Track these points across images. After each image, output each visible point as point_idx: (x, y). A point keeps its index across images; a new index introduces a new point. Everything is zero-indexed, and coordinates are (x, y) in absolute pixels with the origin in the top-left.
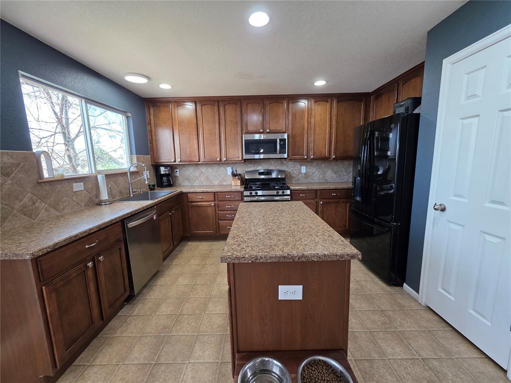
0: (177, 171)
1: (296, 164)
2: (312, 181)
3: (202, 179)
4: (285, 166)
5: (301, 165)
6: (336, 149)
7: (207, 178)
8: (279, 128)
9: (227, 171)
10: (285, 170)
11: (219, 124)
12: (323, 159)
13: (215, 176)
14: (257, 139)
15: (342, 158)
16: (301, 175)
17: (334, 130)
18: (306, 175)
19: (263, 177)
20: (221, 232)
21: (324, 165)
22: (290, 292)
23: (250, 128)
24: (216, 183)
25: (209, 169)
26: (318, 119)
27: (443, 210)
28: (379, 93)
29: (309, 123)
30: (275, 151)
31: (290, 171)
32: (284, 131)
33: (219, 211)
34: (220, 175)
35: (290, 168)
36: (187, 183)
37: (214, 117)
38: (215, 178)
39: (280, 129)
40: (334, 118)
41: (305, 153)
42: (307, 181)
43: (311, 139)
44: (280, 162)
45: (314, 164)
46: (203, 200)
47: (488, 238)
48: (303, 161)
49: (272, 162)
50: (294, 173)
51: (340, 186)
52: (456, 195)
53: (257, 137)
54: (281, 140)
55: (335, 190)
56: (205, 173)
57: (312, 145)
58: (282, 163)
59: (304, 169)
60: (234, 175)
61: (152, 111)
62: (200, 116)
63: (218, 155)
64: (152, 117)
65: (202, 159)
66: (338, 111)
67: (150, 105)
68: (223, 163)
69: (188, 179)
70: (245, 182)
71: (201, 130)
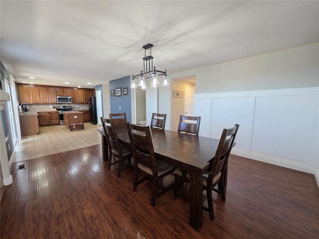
3: (40, 109)
6: (85, 101)
7: (42, 108)
8: (68, 95)
9: (50, 106)
10: (71, 106)
12: (82, 103)
13: (45, 108)
15: (87, 103)
17: (84, 97)
18: (78, 108)
20: (52, 123)
22: (76, 117)
23: (59, 95)
24: (46, 110)
26: (80, 93)
29: (77, 94)
30: (68, 101)
32: (70, 96)
33: (51, 117)
35: (73, 106)
37: (46, 91)
40: (84, 94)
41: (77, 101)
43: (78, 98)
45: (80, 104)
48: (77, 104)
49: (67, 104)
53: (62, 97)
54: (70, 98)
55: (86, 111)
57: (79, 100)
58: (70, 104)
59: (77, 106)
60: (54, 108)
61: (19, 87)
62: (41, 90)
63: (48, 101)
64: (19, 89)
65: (42, 103)
66: (85, 92)
67: (19, 85)
68: (49, 104)
69: (33, 109)
70: (57, 109)
71: (41, 94)
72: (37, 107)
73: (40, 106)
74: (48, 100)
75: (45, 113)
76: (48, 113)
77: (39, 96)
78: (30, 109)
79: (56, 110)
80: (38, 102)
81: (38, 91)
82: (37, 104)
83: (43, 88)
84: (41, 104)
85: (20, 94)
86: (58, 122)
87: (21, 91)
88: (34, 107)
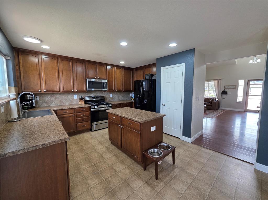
0: (37, 98)
1: (108, 93)
2: (115, 101)
3: (57, 102)
4: (104, 94)
5: (110, 94)
6: (124, 87)
7: (61, 101)
9: (74, 97)
10: (104, 96)
11: (73, 72)
12: (120, 91)
13: (66, 100)
14: (94, 81)
16: (110, 98)
17: (123, 80)
18: (112, 98)
19: (94, 99)
20: (78, 130)
21: (118, 93)
22: (153, 129)
23: (90, 76)
24: (67, 103)
25: (62, 96)
26: (118, 75)
27: (164, 105)
28: (137, 69)
29: (115, 76)
30: (103, 88)
31: (106, 96)
32: (105, 79)
33: (77, 118)
34: (70, 99)
36: (45, 105)
37: (70, 68)
38: (66, 101)
39: (104, 78)
40: (123, 75)
41: (114, 89)
42: (112, 101)
43: (116, 83)
44: (101, 92)
45: (115, 93)
46: (67, 113)
47: (174, 110)
49: (98, 92)
50: (107, 97)
51: (128, 102)
52: (167, 101)
53: (93, 80)
56: (60, 98)
57: (116, 85)
58: (102, 93)
59: (111, 95)
60: (81, 99)
61: (21, 57)
62: (61, 66)
63: (72, 88)
64: (21, 61)
65: (62, 90)
66: (124, 73)
67: (20, 53)
68: (74, 92)
69: (46, 102)
70: (86, 102)
71: (61, 75)
72: (53, 99)
73: (58, 96)
74: (72, 86)
75: (69, 112)
76: (72, 111)
77: (57, 77)
78: (40, 103)
79: (84, 102)
80: (55, 90)
81: (57, 68)
82: (53, 93)
83: (65, 63)
84: (61, 93)
85: (22, 72)
86: (89, 127)
87: (23, 66)
88: (48, 98)
